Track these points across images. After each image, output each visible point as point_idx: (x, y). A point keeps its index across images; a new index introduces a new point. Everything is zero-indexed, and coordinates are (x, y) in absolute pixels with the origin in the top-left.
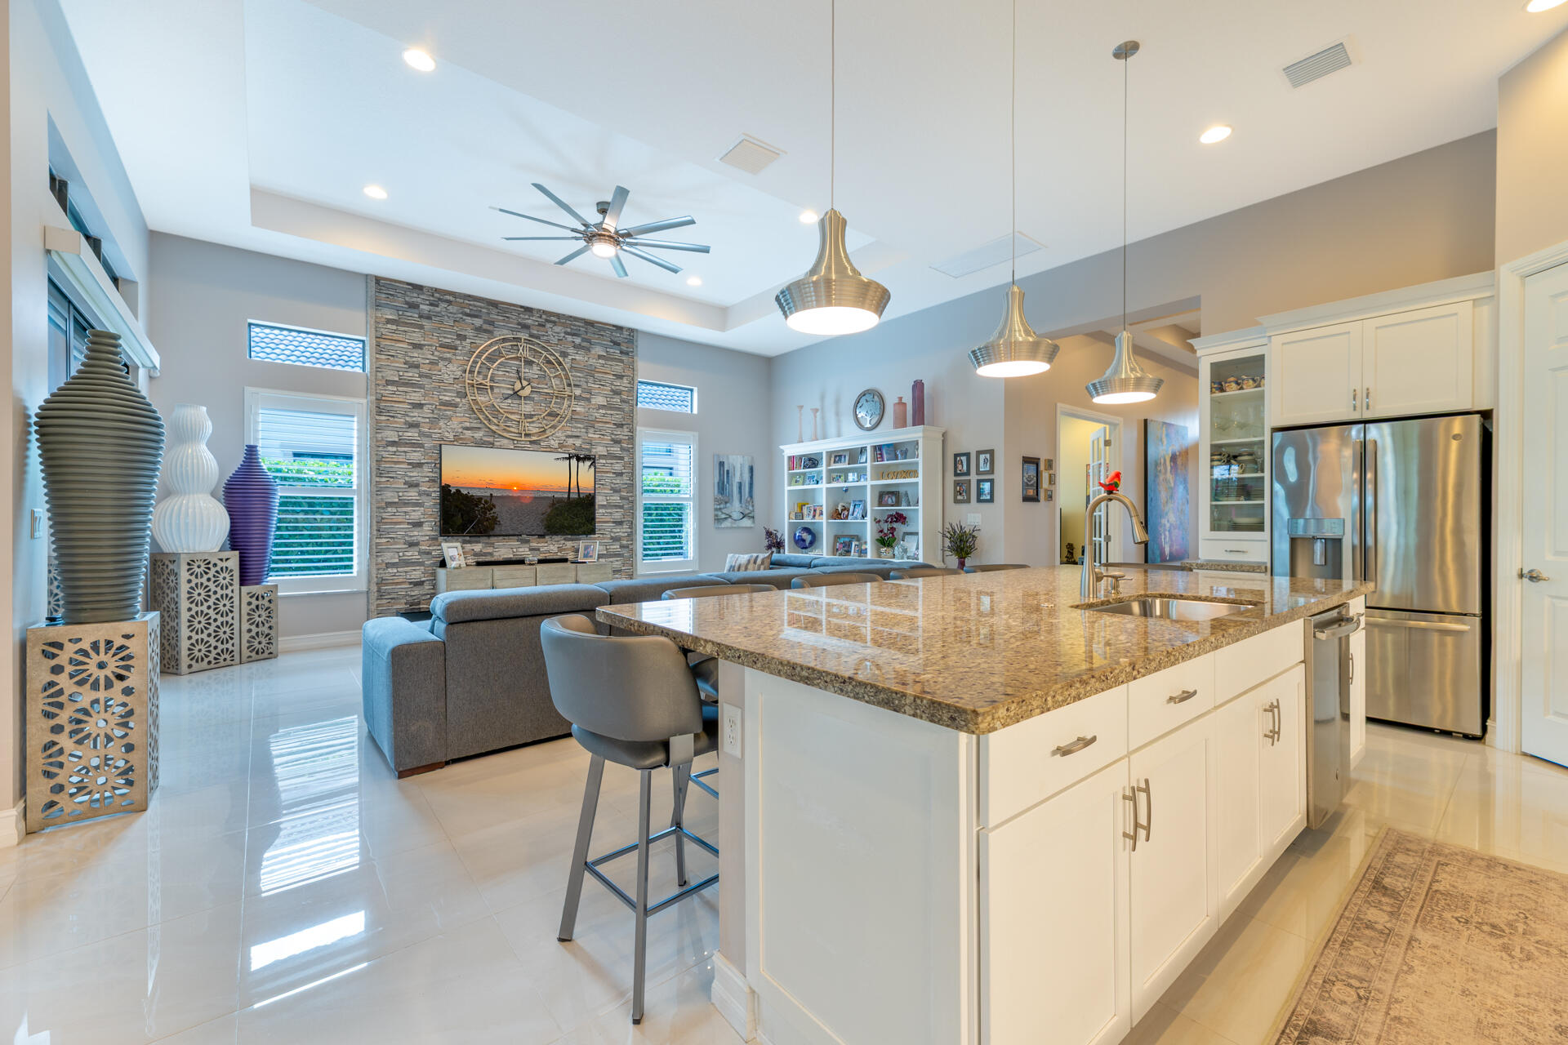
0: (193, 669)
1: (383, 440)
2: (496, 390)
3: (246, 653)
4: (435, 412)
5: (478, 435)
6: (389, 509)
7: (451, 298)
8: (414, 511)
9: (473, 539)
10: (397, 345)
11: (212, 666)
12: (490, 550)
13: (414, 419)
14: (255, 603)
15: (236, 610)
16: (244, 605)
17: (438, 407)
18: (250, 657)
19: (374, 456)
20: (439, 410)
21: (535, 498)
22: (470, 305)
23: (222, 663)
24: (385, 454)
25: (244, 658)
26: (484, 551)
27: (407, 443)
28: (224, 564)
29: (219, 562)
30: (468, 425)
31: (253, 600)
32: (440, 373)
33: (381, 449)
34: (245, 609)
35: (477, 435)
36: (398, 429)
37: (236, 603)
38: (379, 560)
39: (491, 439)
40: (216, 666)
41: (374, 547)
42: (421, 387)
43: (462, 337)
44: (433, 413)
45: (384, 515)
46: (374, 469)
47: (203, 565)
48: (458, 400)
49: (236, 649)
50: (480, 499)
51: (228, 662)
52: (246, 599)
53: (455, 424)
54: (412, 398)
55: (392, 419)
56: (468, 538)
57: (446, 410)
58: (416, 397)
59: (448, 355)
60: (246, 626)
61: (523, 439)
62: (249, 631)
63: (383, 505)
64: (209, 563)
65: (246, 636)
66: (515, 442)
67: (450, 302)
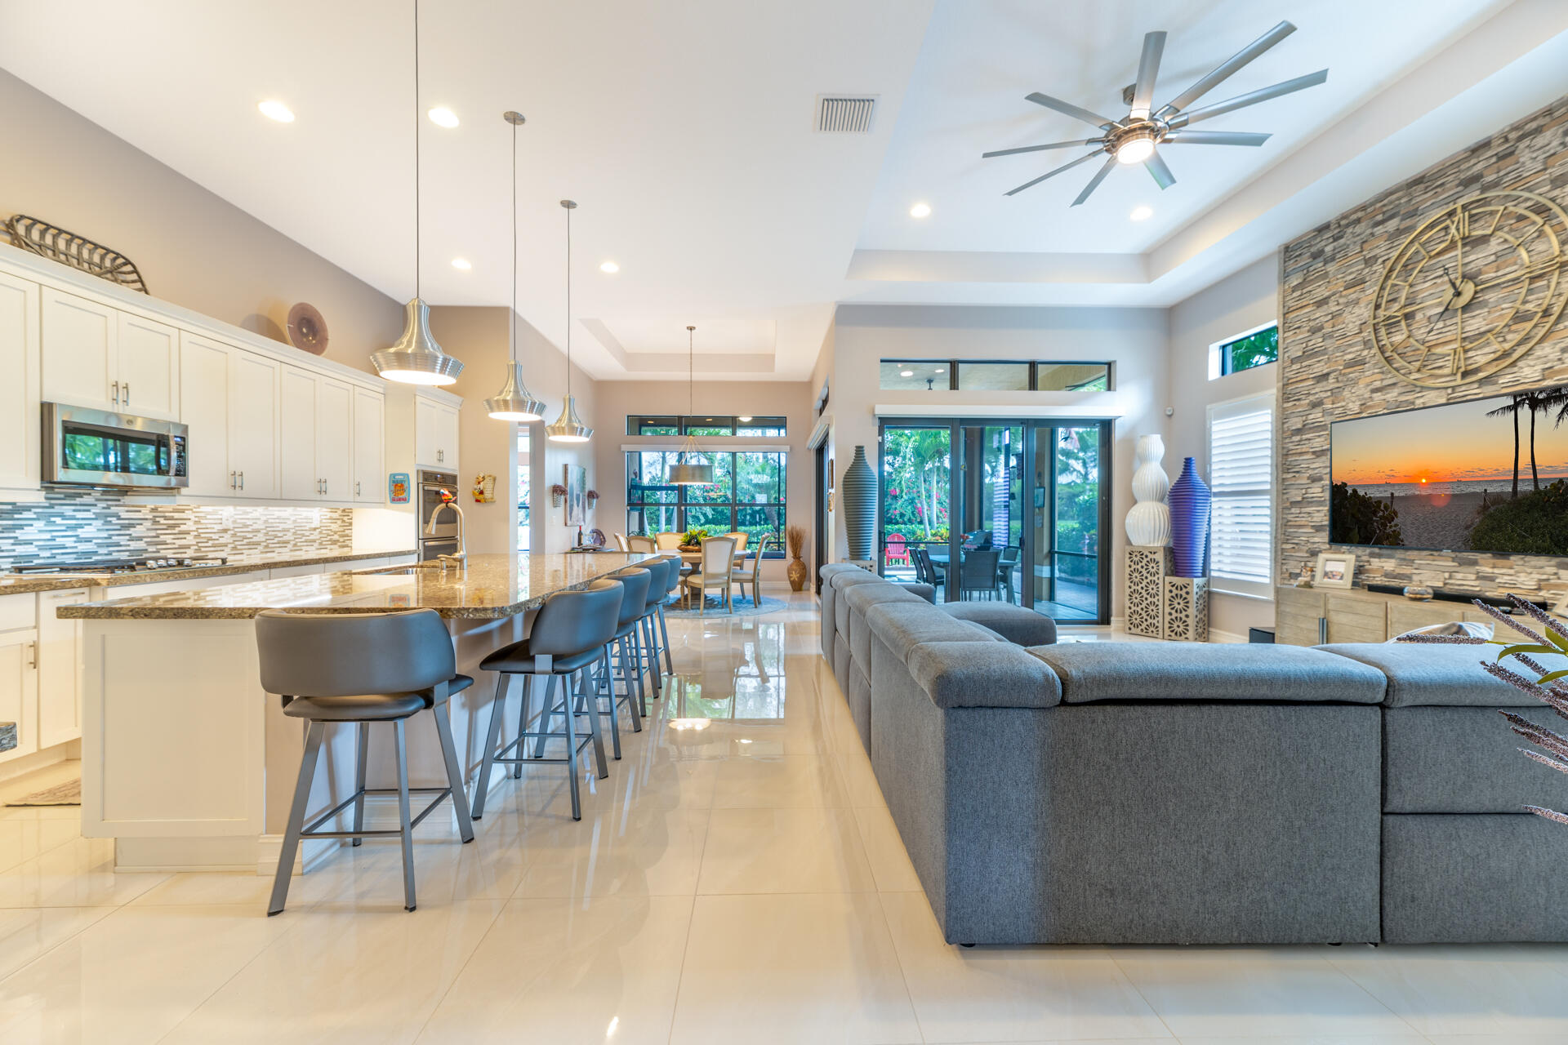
0: (1131, 632)
1: (1288, 430)
2: (1419, 316)
3: (1167, 632)
4: (1340, 379)
5: (1392, 395)
6: (1293, 510)
7: (1360, 214)
8: (1318, 511)
9: (1384, 552)
10: (1302, 313)
11: (1143, 633)
12: (1407, 570)
13: (1317, 396)
14: (1175, 592)
15: (1161, 594)
16: (1167, 592)
17: (1343, 372)
18: (1170, 636)
19: (1280, 450)
20: (1344, 375)
21: (1454, 496)
22: (1384, 206)
23: (1150, 634)
24: (1291, 446)
25: (1166, 636)
26: (1398, 571)
27: (1310, 428)
28: (1152, 556)
29: (1149, 554)
30: (1378, 384)
31: (1174, 589)
32: (1344, 325)
33: (1287, 441)
34: (1168, 596)
35: (1389, 396)
36: (1302, 414)
37: (1161, 589)
38: (1285, 567)
39: (1410, 397)
40: (1146, 634)
41: (1280, 553)
42: (1324, 351)
43: (1369, 262)
44: (1338, 382)
45: (1290, 517)
46: (1280, 465)
47: (1138, 556)
48: (1365, 353)
49: (1160, 625)
50: (1379, 502)
51: (1154, 635)
52: (1168, 587)
53: (1362, 390)
54: (1315, 371)
55: (1297, 403)
56: (1376, 550)
57: (1350, 373)
58: (1320, 368)
59: (1354, 296)
60: (1168, 610)
61: (1459, 382)
62: (1170, 614)
63: (1288, 504)
64: (1142, 554)
65: (1168, 618)
66: (1450, 391)
67: (1358, 221)
